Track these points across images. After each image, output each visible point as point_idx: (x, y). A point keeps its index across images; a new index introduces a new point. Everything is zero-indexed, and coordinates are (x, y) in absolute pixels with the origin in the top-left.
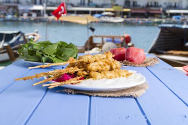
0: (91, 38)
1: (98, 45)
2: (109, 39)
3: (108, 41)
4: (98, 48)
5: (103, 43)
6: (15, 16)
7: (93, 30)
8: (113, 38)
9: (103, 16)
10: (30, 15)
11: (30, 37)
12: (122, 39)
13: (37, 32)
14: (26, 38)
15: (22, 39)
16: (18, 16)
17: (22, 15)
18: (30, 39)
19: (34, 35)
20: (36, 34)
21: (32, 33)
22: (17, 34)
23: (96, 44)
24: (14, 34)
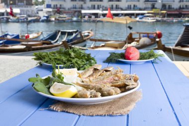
0: (131, 34)
1: (136, 40)
2: (145, 35)
3: (144, 36)
4: (136, 42)
5: (140, 38)
6: (79, 18)
7: (130, 28)
8: (148, 34)
9: (145, 16)
10: (90, 17)
11: (86, 34)
12: (155, 35)
13: (91, 31)
14: (83, 35)
15: (79, 36)
16: (81, 18)
17: (84, 17)
18: (85, 36)
19: (89, 33)
20: (90, 32)
21: (88, 31)
22: (76, 32)
23: (135, 39)
24: (74, 32)
